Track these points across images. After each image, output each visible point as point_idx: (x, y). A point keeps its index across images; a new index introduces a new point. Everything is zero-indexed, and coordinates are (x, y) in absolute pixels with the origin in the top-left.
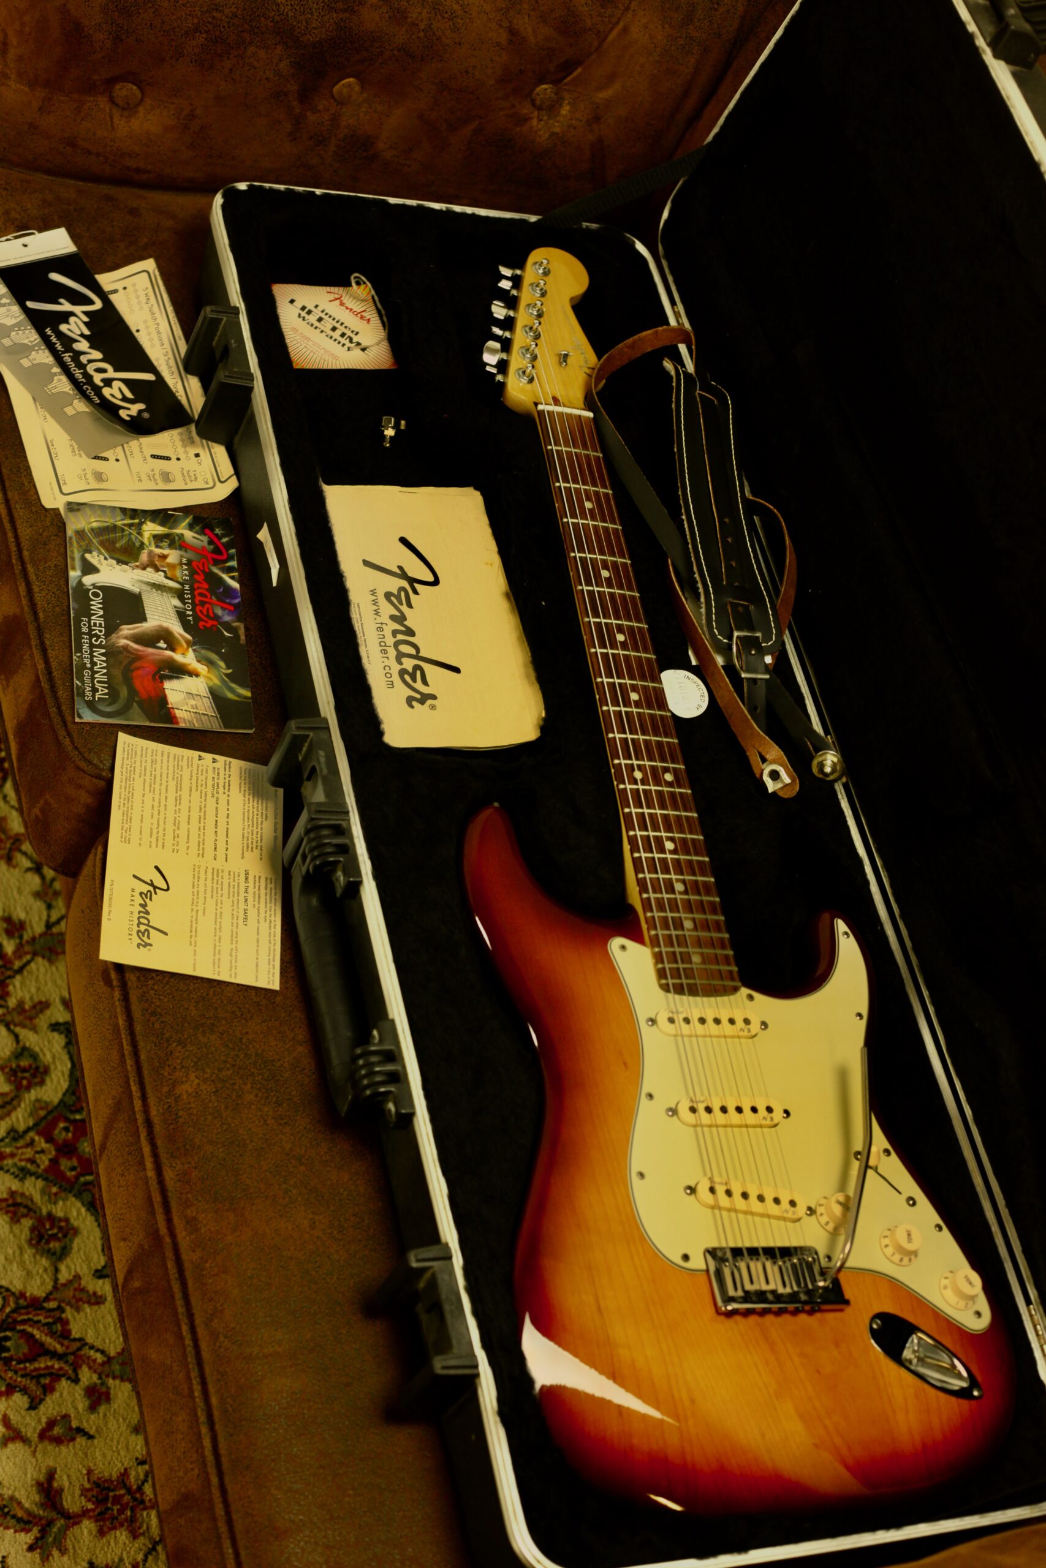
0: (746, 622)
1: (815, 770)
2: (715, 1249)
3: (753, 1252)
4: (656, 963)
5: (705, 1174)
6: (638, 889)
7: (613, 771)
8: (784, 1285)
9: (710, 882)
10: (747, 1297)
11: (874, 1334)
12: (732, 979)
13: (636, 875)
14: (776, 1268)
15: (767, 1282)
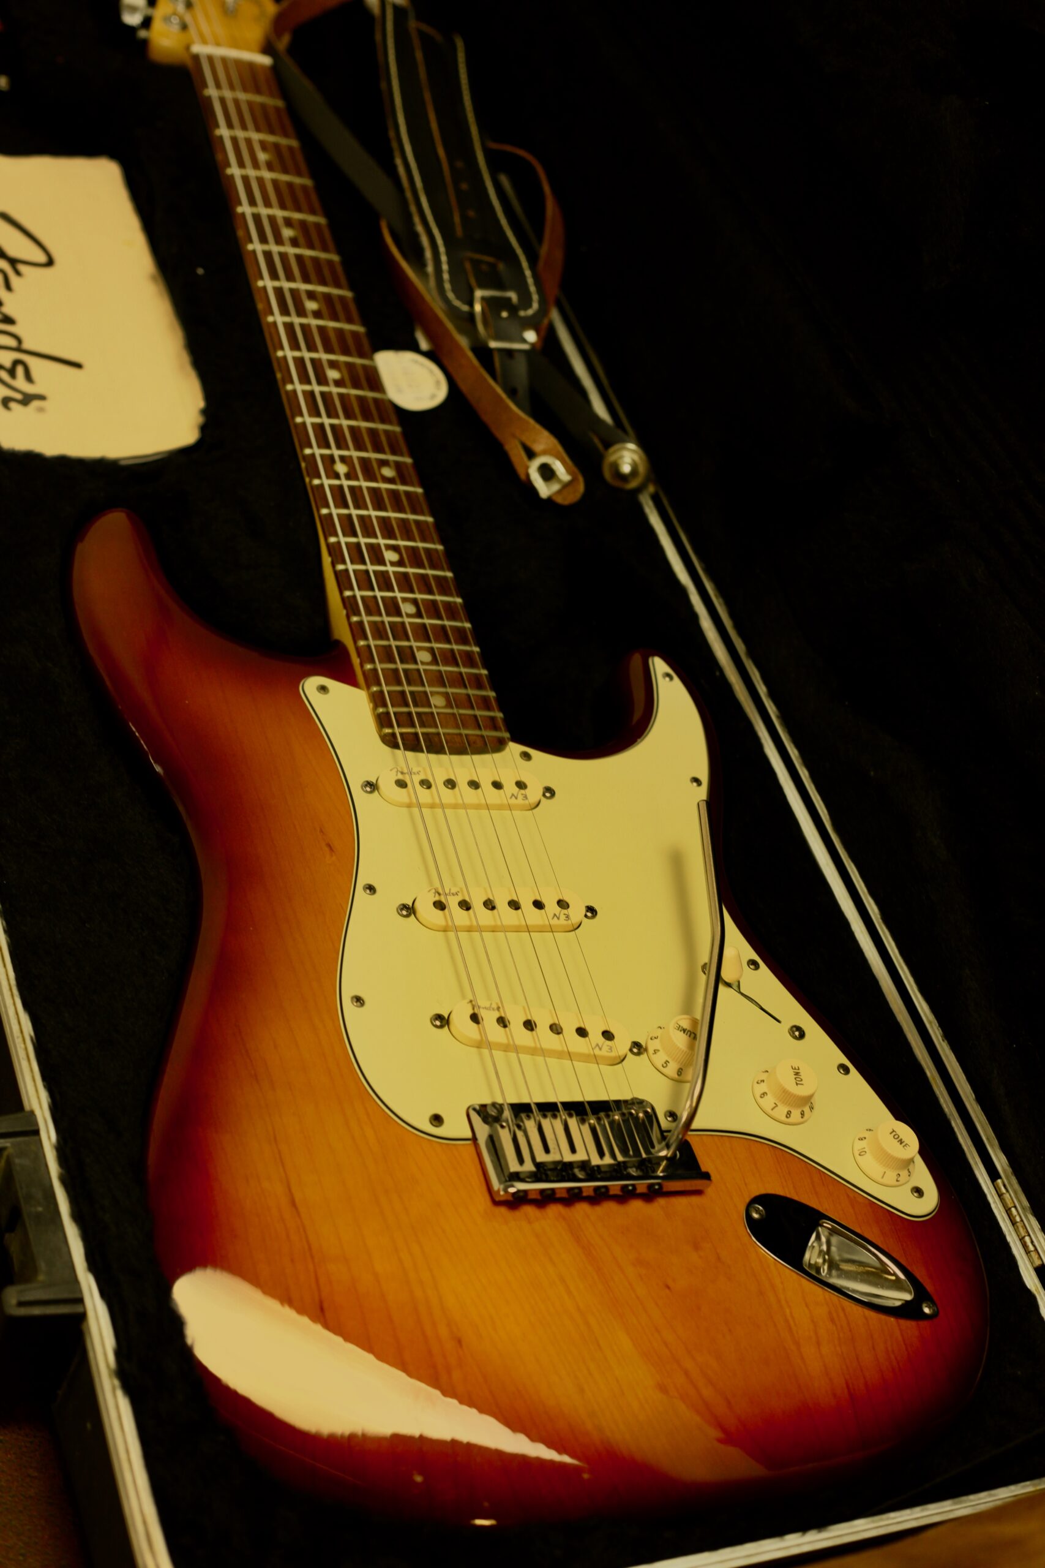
0: (491, 280)
1: (607, 474)
2: (484, 1106)
3: (549, 1109)
4: (376, 707)
5: (464, 997)
6: (344, 612)
7: (303, 465)
8: (601, 1154)
9: (455, 603)
10: (542, 1172)
11: (757, 1228)
12: (495, 728)
13: (341, 593)
14: (586, 1129)
15: (573, 1150)
